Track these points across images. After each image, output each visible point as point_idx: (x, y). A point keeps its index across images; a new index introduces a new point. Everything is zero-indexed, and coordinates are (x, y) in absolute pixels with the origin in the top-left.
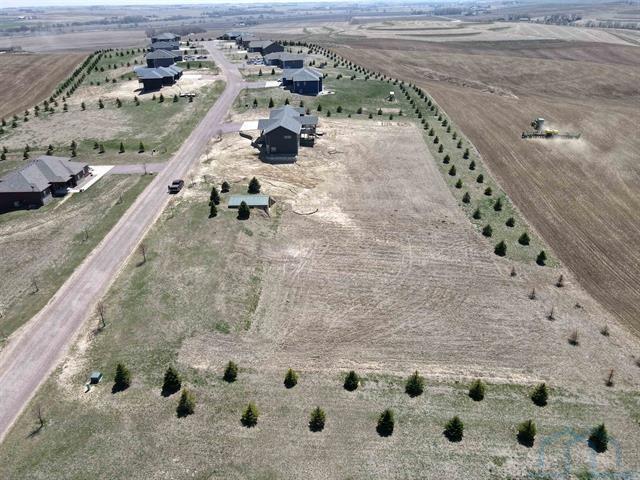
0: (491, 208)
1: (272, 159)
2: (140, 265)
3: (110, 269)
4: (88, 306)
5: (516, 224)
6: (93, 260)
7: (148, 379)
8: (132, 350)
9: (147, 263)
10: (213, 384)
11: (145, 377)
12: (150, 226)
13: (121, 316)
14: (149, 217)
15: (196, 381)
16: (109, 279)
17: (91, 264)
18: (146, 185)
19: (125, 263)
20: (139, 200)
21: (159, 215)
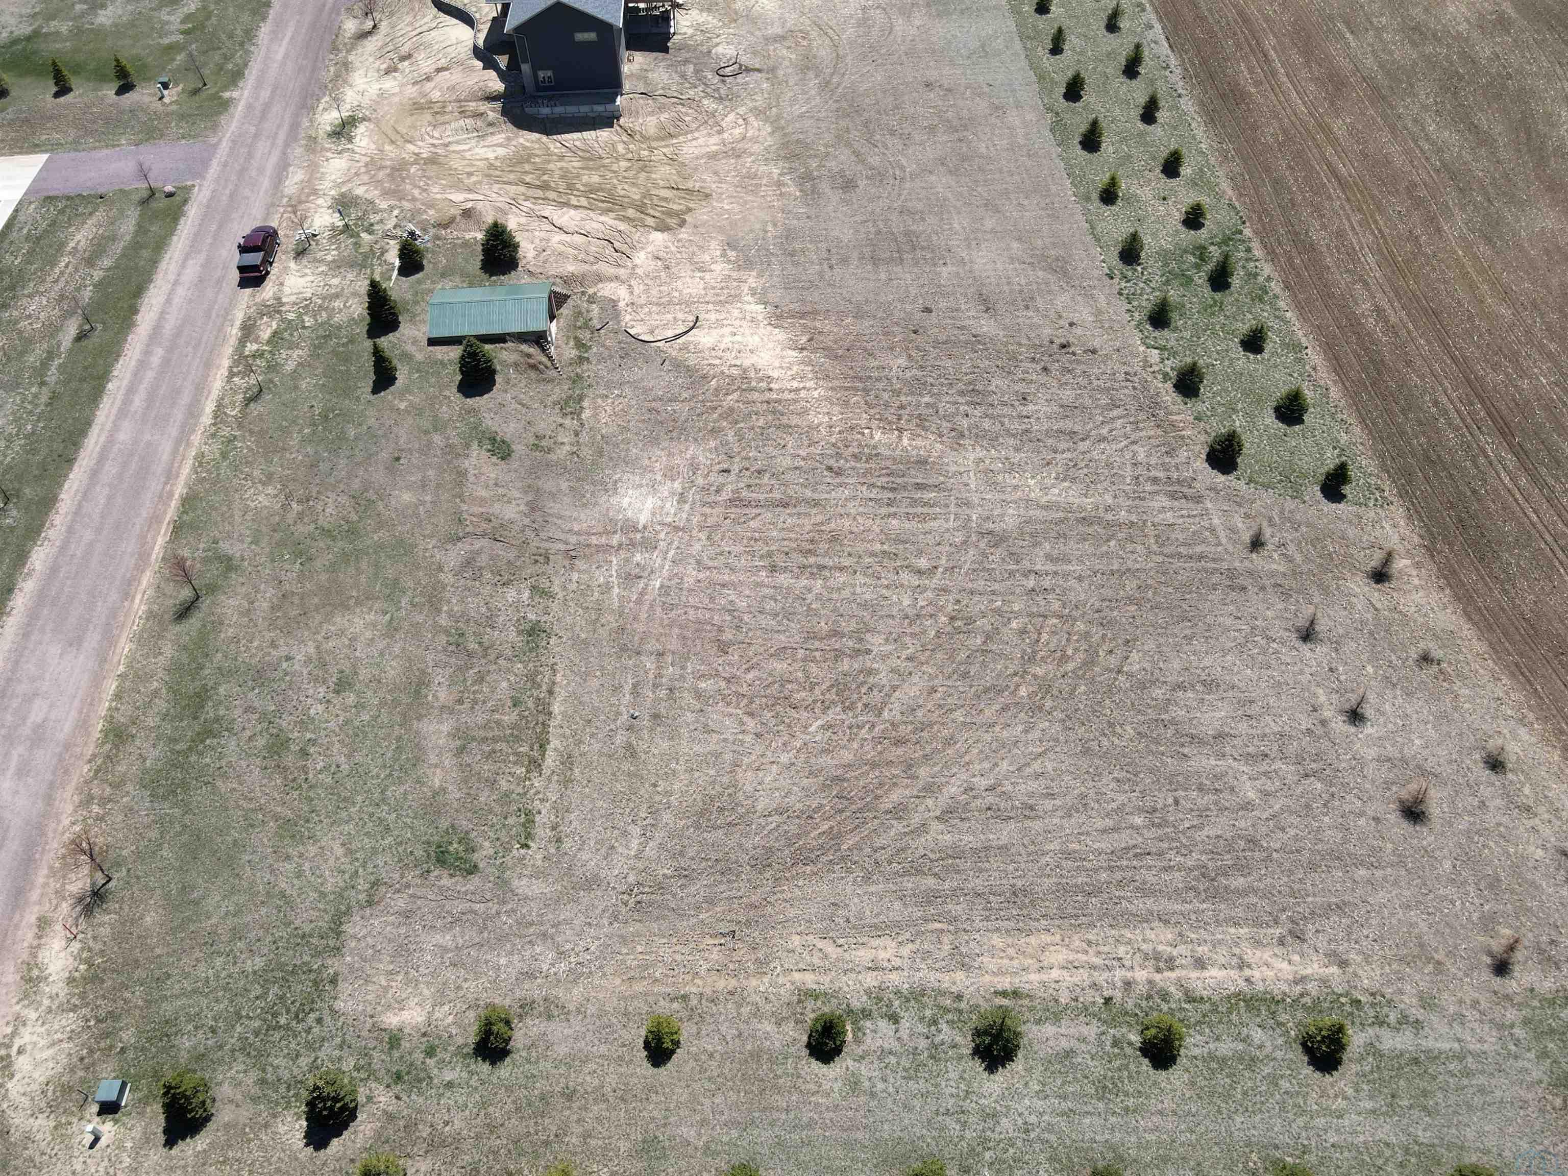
0: (1200, 279)
1: (545, 111)
2: (184, 612)
3: (93, 639)
4: (49, 799)
5: (1272, 342)
6: (41, 597)
7: (263, 1082)
8: (202, 971)
9: (205, 604)
10: (448, 1076)
11: (254, 1075)
12: (197, 438)
13: (153, 834)
14: (185, 399)
15: (398, 1077)
16: (97, 681)
17: (33, 615)
18: (160, 246)
19: (139, 606)
20: (146, 319)
21: (217, 384)
